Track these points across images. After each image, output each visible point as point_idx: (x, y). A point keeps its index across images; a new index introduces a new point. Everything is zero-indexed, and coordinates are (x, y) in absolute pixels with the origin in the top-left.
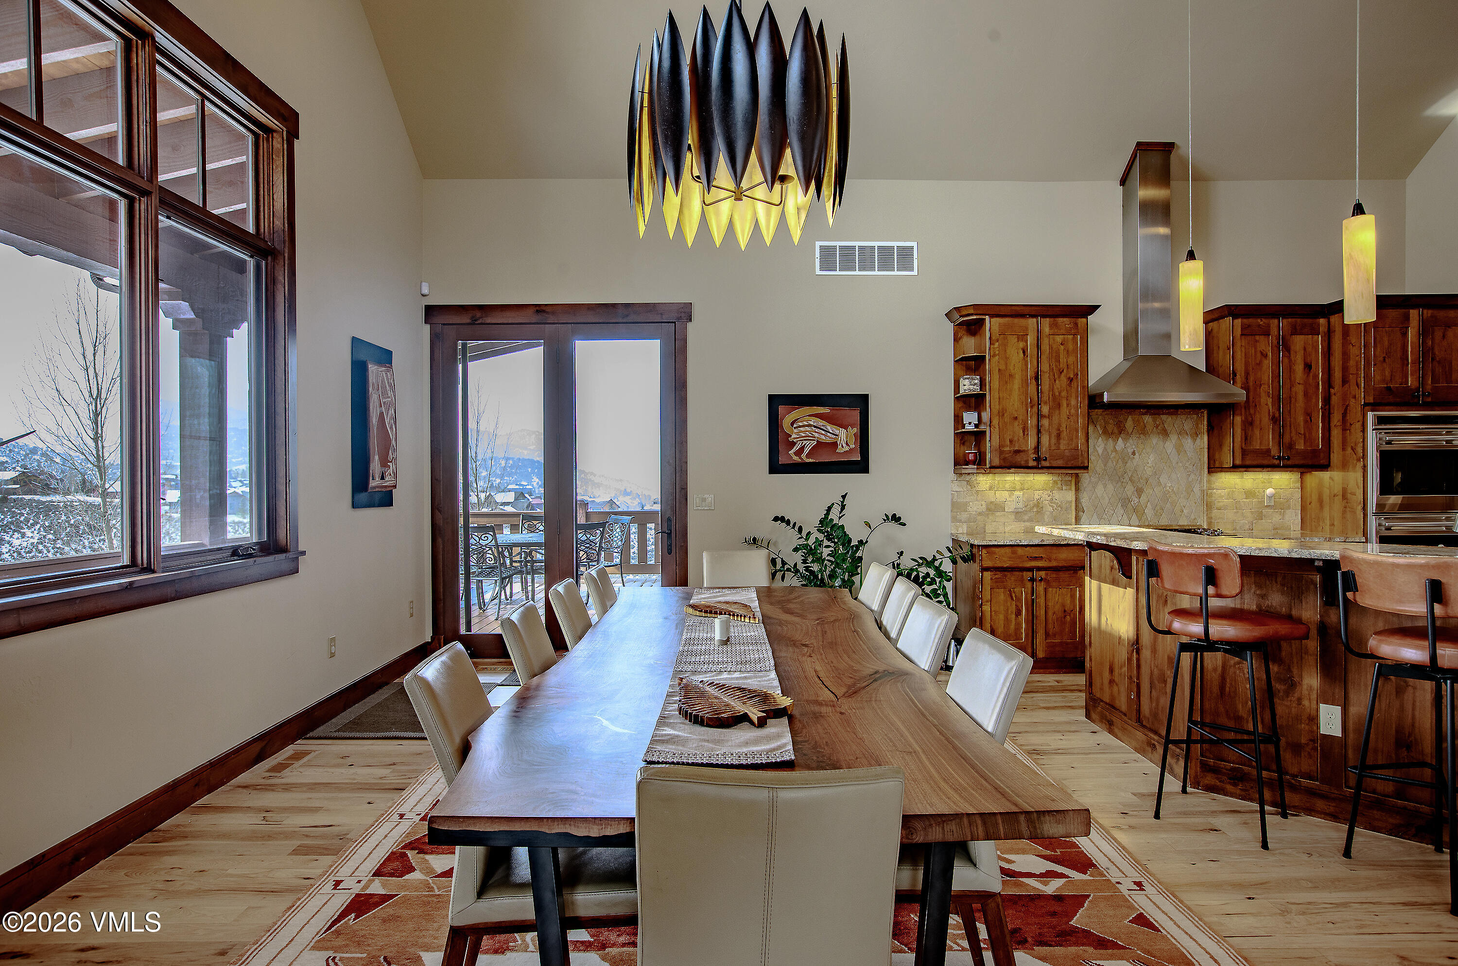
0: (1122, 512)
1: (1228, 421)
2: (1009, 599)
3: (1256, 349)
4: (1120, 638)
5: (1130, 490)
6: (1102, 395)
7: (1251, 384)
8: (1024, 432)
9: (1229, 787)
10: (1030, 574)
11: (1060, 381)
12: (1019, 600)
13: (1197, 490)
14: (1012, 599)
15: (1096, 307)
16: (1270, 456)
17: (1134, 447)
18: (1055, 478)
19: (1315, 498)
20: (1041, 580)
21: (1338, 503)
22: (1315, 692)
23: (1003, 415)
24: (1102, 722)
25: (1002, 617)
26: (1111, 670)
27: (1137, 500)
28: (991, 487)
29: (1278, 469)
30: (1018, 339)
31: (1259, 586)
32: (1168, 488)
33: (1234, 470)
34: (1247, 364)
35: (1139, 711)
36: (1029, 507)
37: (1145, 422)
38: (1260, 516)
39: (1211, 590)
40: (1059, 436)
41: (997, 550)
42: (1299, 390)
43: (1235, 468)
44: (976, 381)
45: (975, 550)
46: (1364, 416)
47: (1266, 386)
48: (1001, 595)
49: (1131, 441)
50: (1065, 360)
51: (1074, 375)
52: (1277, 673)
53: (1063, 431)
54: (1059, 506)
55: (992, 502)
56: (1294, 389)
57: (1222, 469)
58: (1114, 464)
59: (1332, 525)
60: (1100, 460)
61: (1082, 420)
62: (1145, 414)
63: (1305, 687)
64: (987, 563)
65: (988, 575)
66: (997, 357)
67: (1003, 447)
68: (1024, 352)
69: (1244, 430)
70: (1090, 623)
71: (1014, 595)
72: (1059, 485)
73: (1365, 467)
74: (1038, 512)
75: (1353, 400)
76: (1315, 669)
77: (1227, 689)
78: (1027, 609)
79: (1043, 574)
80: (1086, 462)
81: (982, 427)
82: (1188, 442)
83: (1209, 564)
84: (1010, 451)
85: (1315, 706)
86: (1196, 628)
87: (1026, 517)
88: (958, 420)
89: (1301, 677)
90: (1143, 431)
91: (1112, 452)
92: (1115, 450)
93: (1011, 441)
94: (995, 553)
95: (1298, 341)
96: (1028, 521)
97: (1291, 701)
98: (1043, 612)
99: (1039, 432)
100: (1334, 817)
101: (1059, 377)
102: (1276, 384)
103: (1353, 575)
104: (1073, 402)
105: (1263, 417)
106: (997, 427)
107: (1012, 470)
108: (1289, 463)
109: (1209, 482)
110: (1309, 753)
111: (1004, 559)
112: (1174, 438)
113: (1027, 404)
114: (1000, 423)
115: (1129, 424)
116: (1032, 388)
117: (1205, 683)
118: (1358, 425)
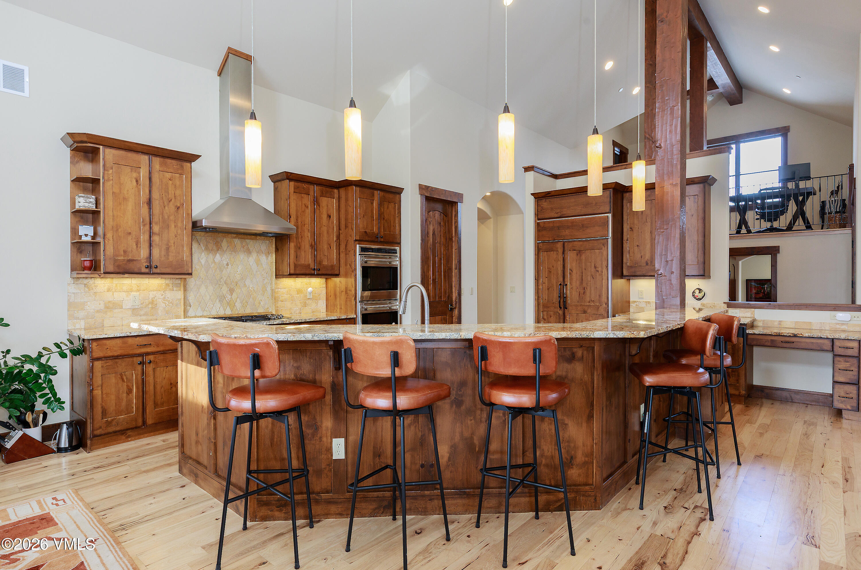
0: (219, 305)
1: (287, 245)
2: (120, 381)
3: (302, 202)
4: (203, 407)
5: (225, 290)
6: (201, 221)
7: (299, 223)
8: (137, 244)
9: (277, 514)
10: (140, 359)
11: (168, 207)
12: (130, 380)
13: (269, 289)
14: (123, 380)
15: (198, 156)
16: (310, 268)
17: (227, 260)
18: (168, 281)
19: (332, 293)
20: (150, 362)
21: (343, 296)
22: (330, 431)
23: (117, 230)
24: (190, 475)
25: (113, 397)
26: (197, 434)
27: (230, 297)
28: (109, 289)
29: (314, 276)
30: (132, 170)
31: (295, 360)
32: (251, 288)
33: (290, 276)
34: (297, 211)
35: (216, 465)
36: (144, 304)
37: (235, 243)
38: (305, 305)
39: (257, 373)
40: (168, 249)
41: (107, 342)
42: (324, 229)
43: (291, 275)
44: (91, 200)
45: (86, 344)
46: (355, 247)
47: (308, 226)
48: (113, 380)
49: (225, 256)
50: (173, 192)
51: (181, 205)
52: (307, 422)
53: (171, 246)
54: (171, 303)
55: (109, 302)
56: (321, 229)
57: (283, 276)
58: (214, 272)
59: (341, 308)
60: (203, 269)
61: (187, 239)
62: (235, 238)
63: (324, 428)
64: (96, 355)
65: (98, 364)
66: (111, 182)
67: (117, 256)
68: (137, 181)
69: (296, 252)
70: (182, 397)
71: (125, 378)
72: (171, 287)
73: (356, 275)
74: (152, 308)
75: (350, 238)
76: (330, 415)
77: (275, 440)
78: (137, 388)
79: (151, 357)
80: (190, 270)
81: (98, 240)
82: (263, 258)
83: (256, 352)
84: (124, 260)
85: (330, 441)
86: (246, 405)
87: (142, 313)
88: (74, 231)
89: (322, 422)
90: (234, 250)
91: (212, 263)
92: (214, 262)
93: (125, 252)
94: (106, 345)
95: (324, 201)
96: (144, 315)
97: (316, 440)
98: (152, 388)
99: (150, 245)
100: (341, 515)
101: (168, 205)
102: (313, 225)
103: (351, 351)
104: (180, 225)
105: (306, 244)
106: (111, 239)
107: (126, 275)
108: (320, 272)
109: (276, 284)
110: (326, 474)
111: (115, 349)
112: (254, 255)
113: (139, 223)
114: (114, 237)
115: (224, 244)
116: (145, 210)
117: (260, 438)
118: (352, 252)
